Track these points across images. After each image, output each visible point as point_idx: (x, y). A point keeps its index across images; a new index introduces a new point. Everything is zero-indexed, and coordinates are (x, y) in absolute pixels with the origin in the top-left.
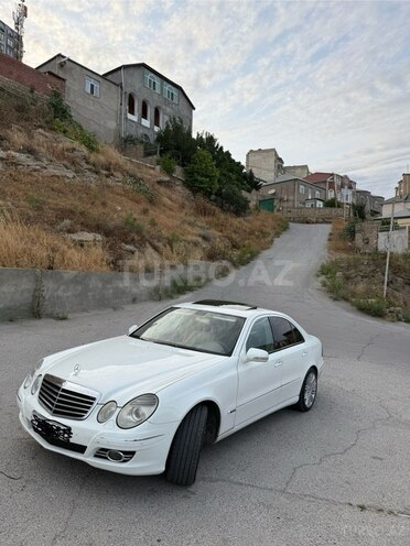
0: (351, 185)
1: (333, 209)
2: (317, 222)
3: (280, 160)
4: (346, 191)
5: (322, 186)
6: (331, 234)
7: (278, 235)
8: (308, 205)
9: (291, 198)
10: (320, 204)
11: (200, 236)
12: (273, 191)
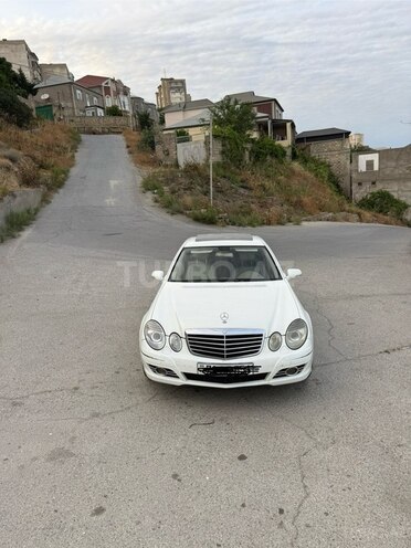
0: (126, 91)
1: (118, 118)
2: (104, 133)
3: (33, 55)
4: (122, 98)
5: (98, 91)
6: (128, 147)
7: (74, 148)
8: (89, 113)
9: (69, 104)
10: (100, 112)
11: (5, 157)
12: (46, 96)
